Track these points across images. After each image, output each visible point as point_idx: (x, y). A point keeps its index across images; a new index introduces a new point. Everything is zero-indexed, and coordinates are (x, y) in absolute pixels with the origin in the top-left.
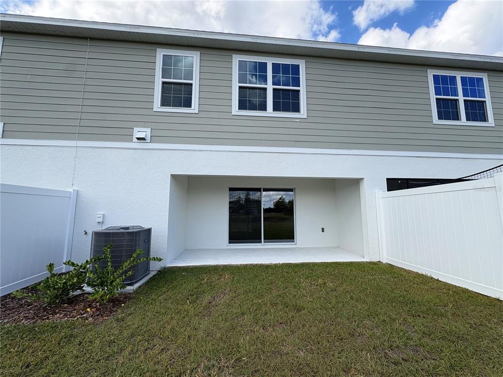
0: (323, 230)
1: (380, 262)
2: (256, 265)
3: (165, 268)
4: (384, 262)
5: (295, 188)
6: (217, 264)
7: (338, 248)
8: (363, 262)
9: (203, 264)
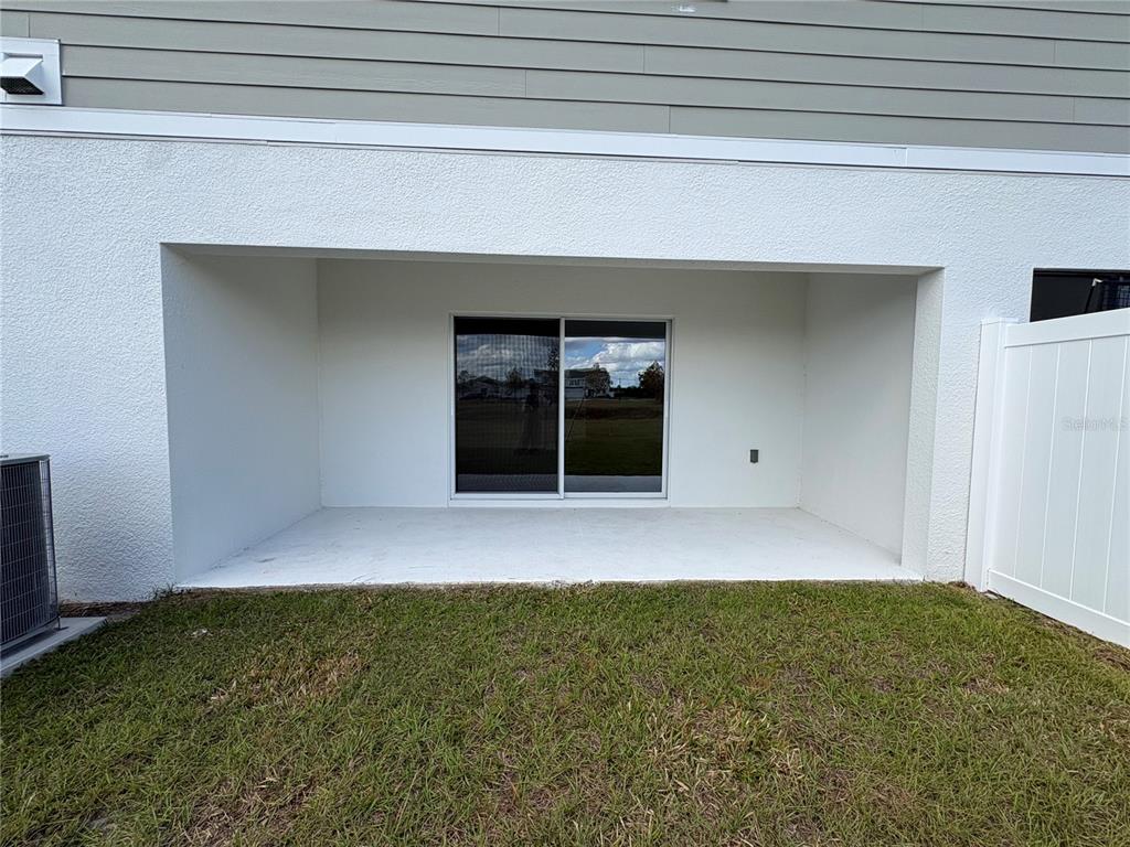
0: (754, 456)
1: (962, 585)
2: (505, 588)
3: (169, 594)
4: (981, 589)
5: (671, 321)
6: (360, 581)
7: (796, 516)
8: (899, 585)
9: (311, 582)
